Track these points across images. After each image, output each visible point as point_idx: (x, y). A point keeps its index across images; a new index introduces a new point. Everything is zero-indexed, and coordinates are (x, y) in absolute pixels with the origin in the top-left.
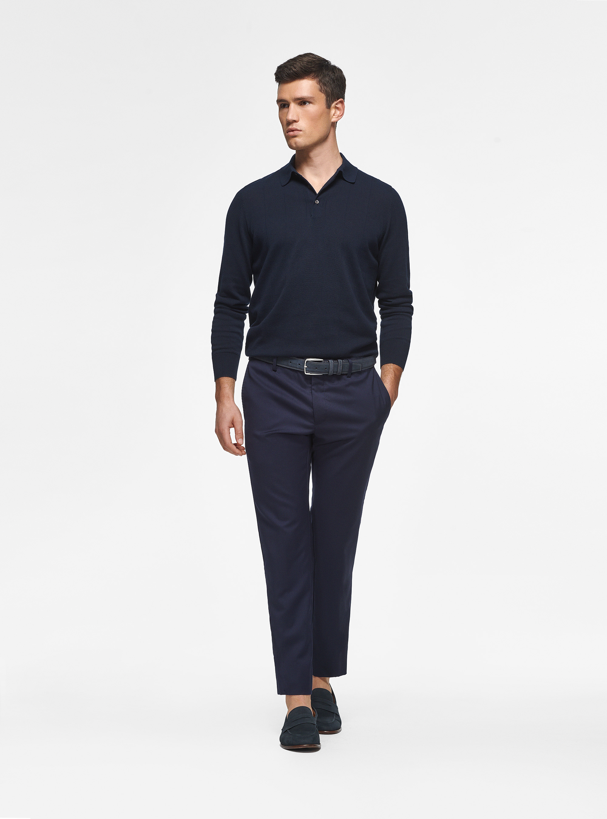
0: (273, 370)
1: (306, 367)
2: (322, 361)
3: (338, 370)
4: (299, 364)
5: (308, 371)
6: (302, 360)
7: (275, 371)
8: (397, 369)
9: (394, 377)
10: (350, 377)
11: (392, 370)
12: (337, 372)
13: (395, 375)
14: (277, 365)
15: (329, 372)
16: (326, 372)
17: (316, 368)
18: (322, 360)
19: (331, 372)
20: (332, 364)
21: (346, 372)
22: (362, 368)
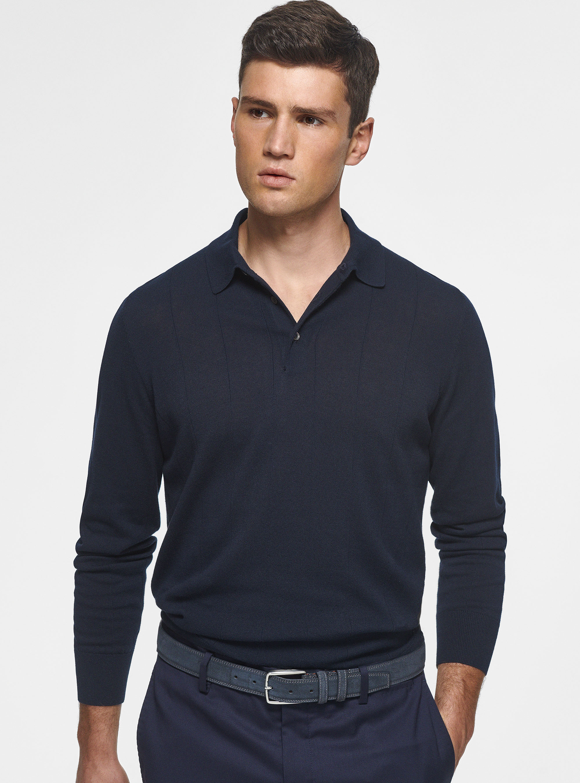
0: (202, 692)
1: (269, 688)
2: (304, 674)
3: (338, 692)
4: (255, 682)
5: (273, 696)
6: (259, 672)
7: (205, 693)
8: (470, 674)
9: (462, 693)
10: (367, 704)
11: (458, 678)
12: (337, 696)
13: (465, 689)
14: (207, 681)
15: (318, 698)
16: (312, 699)
17: (291, 691)
18: (303, 672)
19: (323, 698)
20: (324, 682)
21: (357, 693)
22: (391, 681)
